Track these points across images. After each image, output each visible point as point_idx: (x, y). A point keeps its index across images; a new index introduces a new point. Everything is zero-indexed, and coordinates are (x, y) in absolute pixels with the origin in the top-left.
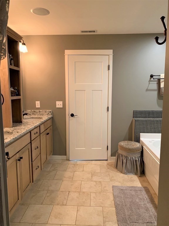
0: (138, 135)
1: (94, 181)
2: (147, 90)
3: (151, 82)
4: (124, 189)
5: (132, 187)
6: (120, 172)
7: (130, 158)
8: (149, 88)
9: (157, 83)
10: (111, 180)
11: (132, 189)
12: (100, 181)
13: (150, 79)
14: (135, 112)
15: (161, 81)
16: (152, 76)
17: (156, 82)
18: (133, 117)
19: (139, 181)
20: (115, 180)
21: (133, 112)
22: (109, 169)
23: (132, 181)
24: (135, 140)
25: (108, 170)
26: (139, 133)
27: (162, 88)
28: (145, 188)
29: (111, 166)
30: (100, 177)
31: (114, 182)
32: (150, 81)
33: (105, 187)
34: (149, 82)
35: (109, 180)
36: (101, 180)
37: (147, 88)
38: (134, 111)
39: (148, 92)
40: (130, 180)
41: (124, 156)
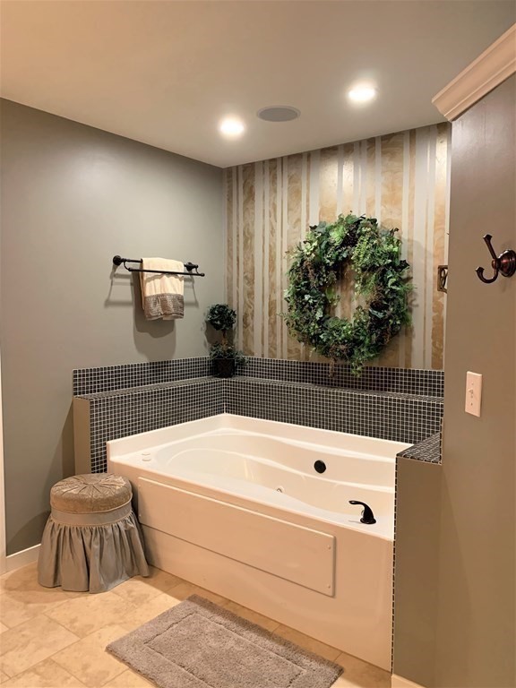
0: (101, 449)
1: (24, 672)
2: (108, 303)
3: (116, 280)
4: (151, 635)
5: (163, 615)
6: (77, 594)
7: (110, 531)
8: (113, 298)
9: (131, 284)
10: (81, 634)
11: (170, 623)
12: (45, 661)
13: (114, 269)
14: (80, 376)
15: (145, 278)
16: (117, 261)
17: (128, 281)
18: (75, 394)
19: (159, 592)
20: (93, 626)
21: (71, 375)
22: (29, 602)
23: (141, 600)
24: (93, 469)
25: (31, 606)
26: (104, 440)
27: (150, 297)
28: (193, 599)
29: (25, 586)
30: (31, 647)
31: (96, 635)
32: (114, 275)
33: (85, 667)
34: (111, 277)
35: (75, 639)
36: (45, 653)
37: (106, 296)
38: (75, 372)
39: (111, 309)
40: (133, 602)
41: (88, 531)
